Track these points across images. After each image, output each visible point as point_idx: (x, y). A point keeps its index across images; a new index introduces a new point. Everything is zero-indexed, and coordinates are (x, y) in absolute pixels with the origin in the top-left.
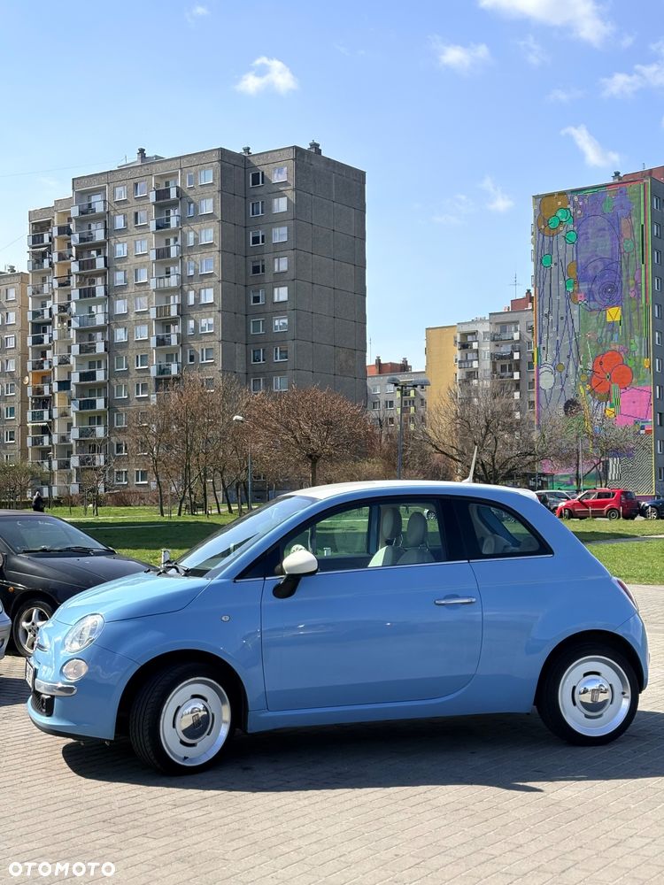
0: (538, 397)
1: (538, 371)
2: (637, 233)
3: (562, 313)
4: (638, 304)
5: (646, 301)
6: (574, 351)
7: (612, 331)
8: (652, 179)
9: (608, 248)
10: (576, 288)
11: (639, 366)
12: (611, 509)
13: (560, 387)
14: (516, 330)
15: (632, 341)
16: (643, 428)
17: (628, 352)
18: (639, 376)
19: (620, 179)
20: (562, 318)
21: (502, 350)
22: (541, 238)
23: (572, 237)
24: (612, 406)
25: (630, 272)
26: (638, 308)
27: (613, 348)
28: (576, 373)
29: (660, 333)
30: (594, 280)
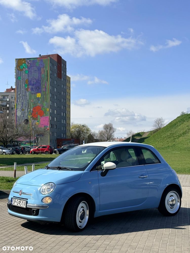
0: (16, 118)
1: (16, 110)
2: (46, 73)
3: (24, 94)
4: (46, 93)
5: (48, 92)
6: (27, 105)
7: (38, 100)
8: (50, 58)
9: (37, 76)
10: (28, 87)
11: (46, 110)
12: (46, 151)
13: (23, 115)
14: (8, 98)
15: (44, 103)
16: (46, 128)
17: (43, 106)
18: (45, 113)
19: (41, 56)
20: (24, 95)
21: (4, 103)
22: (18, 71)
23: (27, 72)
24: (38, 121)
25: (44, 83)
26: (46, 94)
27: (38, 105)
28: (28, 112)
29: (52, 101)
30: (33, 85)
